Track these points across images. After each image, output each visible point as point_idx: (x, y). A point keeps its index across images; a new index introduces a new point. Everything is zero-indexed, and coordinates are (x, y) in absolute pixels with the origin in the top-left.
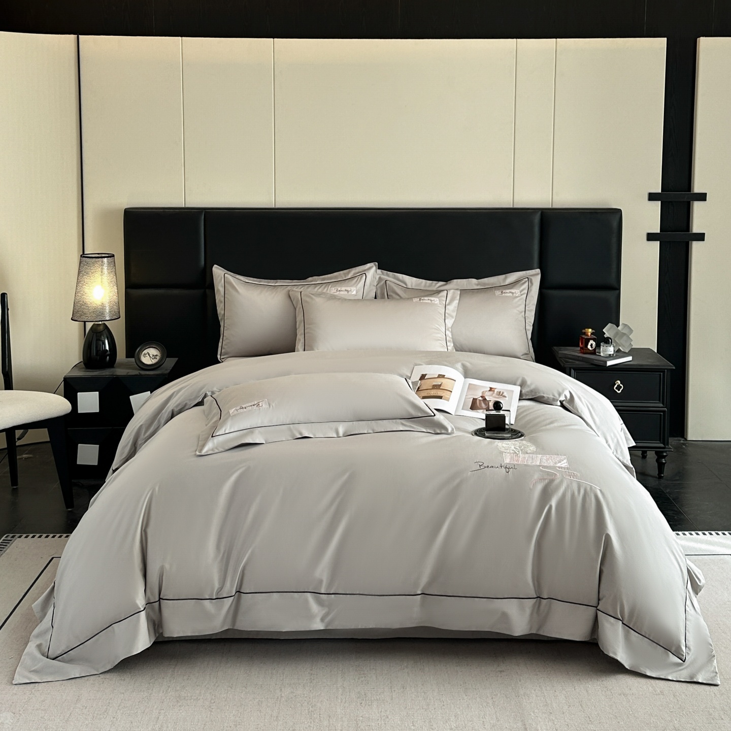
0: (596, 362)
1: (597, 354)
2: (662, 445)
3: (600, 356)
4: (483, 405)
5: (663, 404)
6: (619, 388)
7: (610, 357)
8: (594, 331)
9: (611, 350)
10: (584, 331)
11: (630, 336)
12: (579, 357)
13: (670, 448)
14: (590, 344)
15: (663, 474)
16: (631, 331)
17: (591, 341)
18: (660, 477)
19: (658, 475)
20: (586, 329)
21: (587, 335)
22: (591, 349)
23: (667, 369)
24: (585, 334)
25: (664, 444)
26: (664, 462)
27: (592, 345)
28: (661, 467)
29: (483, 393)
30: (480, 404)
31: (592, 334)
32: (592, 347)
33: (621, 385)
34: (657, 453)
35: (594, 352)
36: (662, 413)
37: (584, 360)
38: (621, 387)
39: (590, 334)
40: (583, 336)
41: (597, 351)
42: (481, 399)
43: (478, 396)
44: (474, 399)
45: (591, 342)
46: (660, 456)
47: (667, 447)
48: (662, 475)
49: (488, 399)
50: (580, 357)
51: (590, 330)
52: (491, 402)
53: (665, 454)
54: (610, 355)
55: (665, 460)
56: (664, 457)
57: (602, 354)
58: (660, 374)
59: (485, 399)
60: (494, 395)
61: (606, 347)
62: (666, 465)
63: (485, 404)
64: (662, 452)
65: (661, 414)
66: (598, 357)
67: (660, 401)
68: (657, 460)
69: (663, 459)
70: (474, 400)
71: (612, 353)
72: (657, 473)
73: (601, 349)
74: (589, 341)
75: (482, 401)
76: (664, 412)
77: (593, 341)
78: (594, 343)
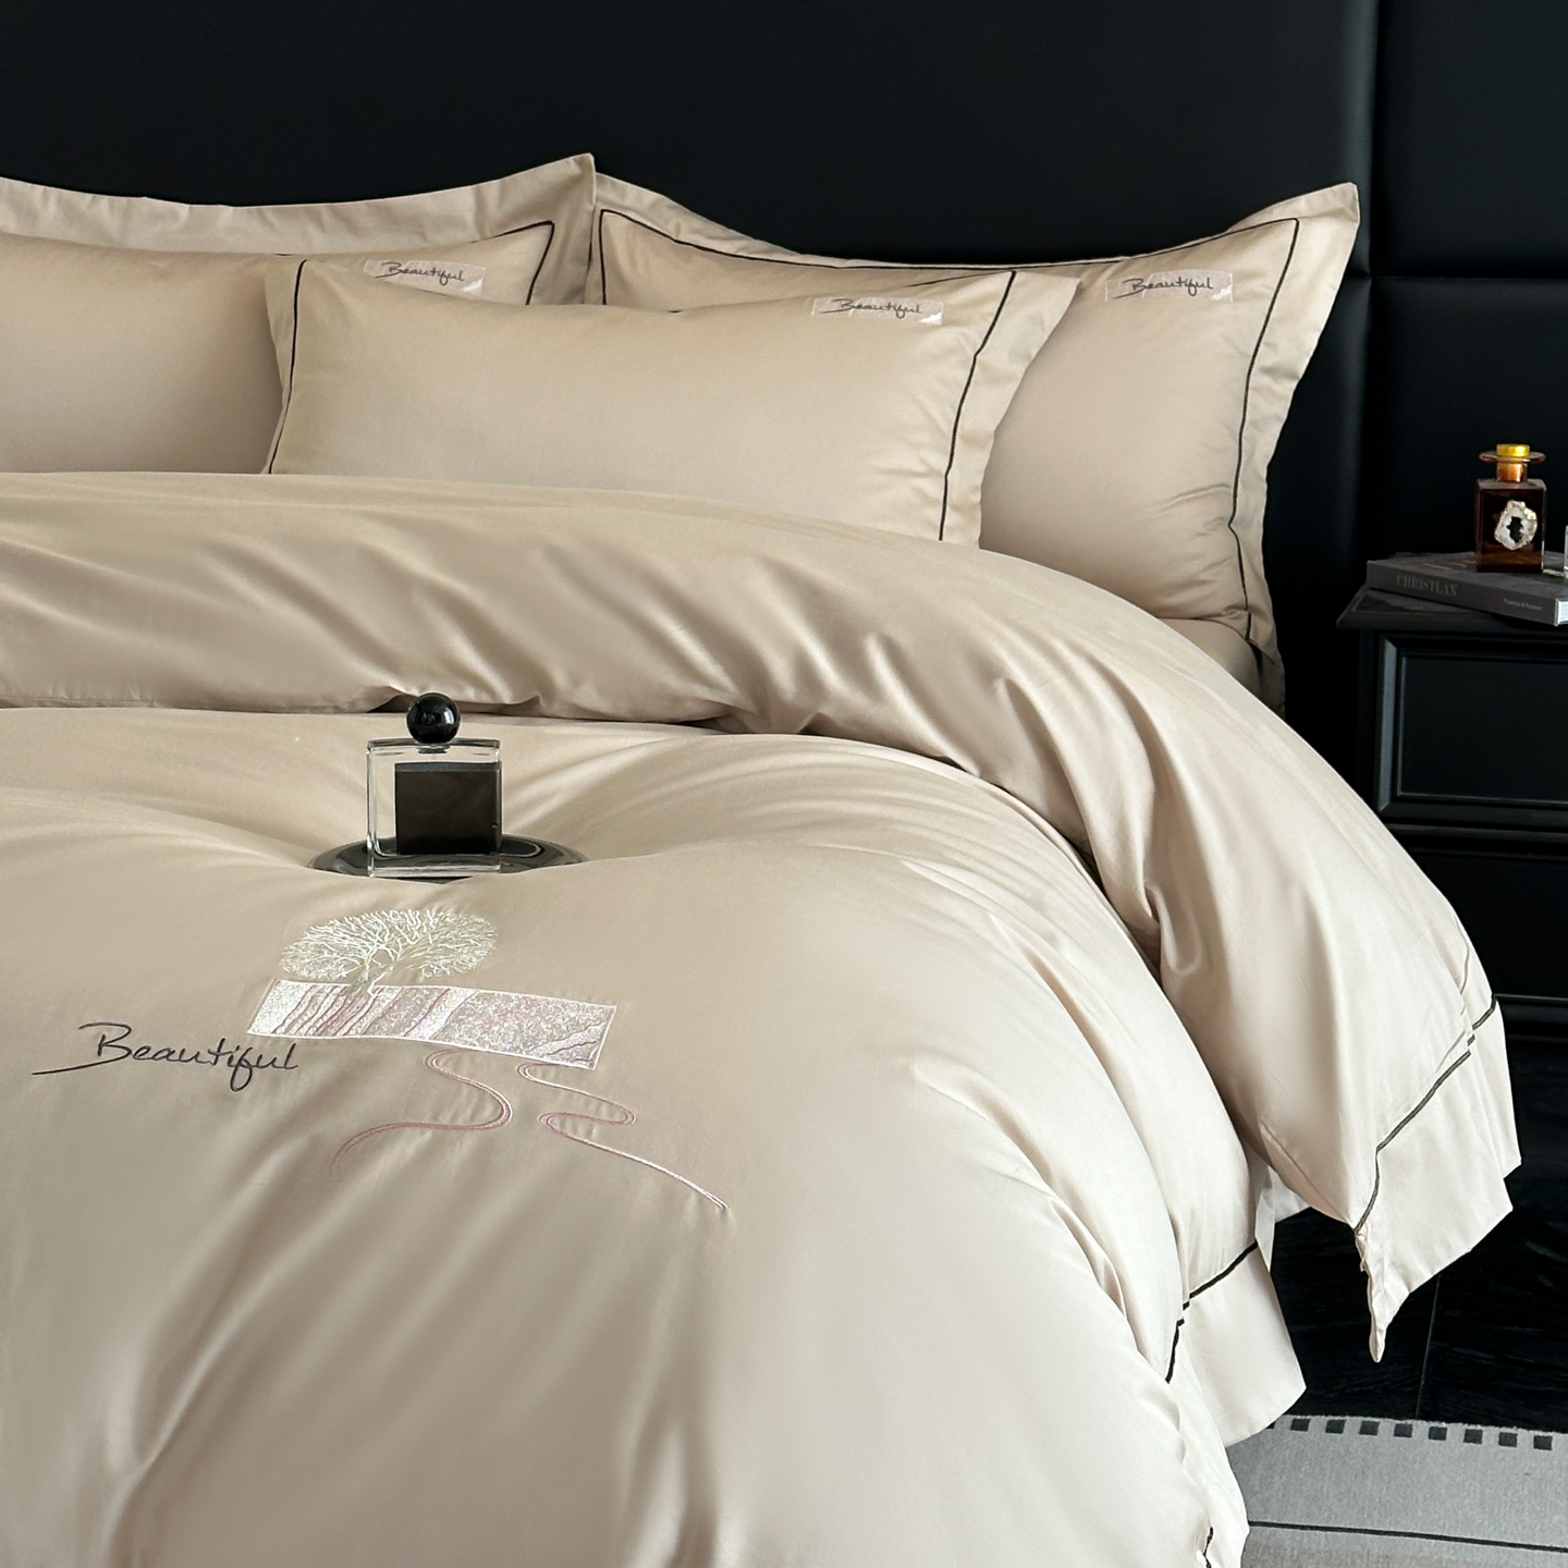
8: (1540, 454)
10: (1486, 456)
14: (1505, 520)
17: (1510, 504)
20: (1501, 448)
21: (1505, 480)
22: (1510, 544)
24: (1491, 470)
31: (1531, 470)
32: (1516, 535)
35: (1527, 564)
39: (1518, 469)
40: (1484, 484)
45: (1517, 509)
51: (1520, 451)
66: (1540, 583)
74: (1503, 507)
77: (1523, 504)
78: (1531, 515)
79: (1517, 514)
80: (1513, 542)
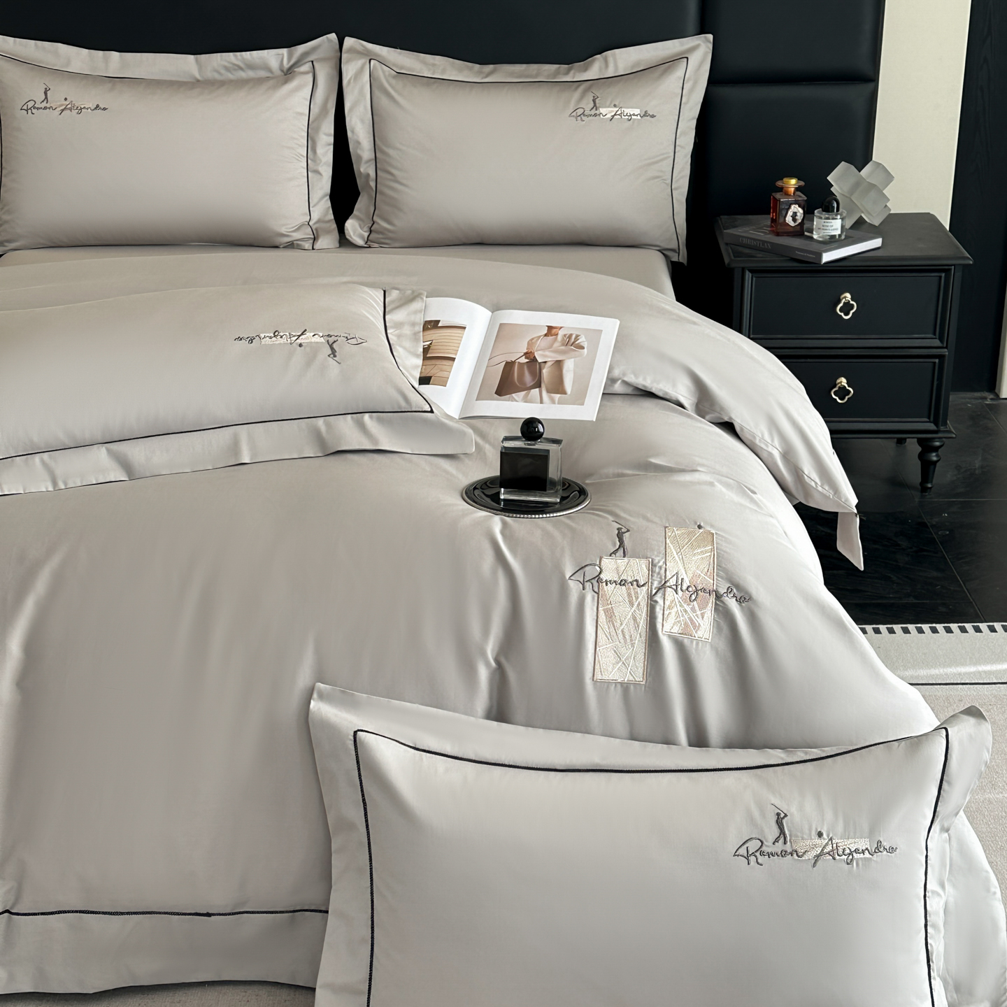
0: (799, 255)
1: (806, 233)
2: (932, 427)
3: (812, 238)
4: (528, 378)
5: (941, 340)
6: (847, 308)
7: (833, 242)
8: (802, 183)
9: (834, 226)
10: (779, 183)
11: (884, 192)
12: (764, 242)
13: (950, 432)
14: (790, 213)
15: (931, 482)
16: (889, 177)
17: (793, 206)
18: (924, 489)
19: (921, 484)
20: (785, 180)
21: (787, 194)
22: (792, 224)
23: (954, 265)
24: (781, 189)
25: (936, 425)
26: (935, 459)
27: (795, 214)
28: (927, 468)
29: (531, 343)
30: (521, 375)
31: (797, 189)
32: (794, 220)
33: (852, 302)
34: (920, 441)
35: (801, 231)
36: (937, 361)
37: (776, 250)
38: (853, 305)
39: (793, 189)
40: (778, 196)
41: (805, 226)
42: (524, 360)
43: (517, 353)
44: (507, 363)
45: (795, 208)
46: (927, 446)
47: (942, 428)
48: (929, 485)
49: (540, 360)
50: (767, 242)
51: (793, 181)
52: (549, 364)
53: (937, 444)
54: (833, 237)
55: (937, 456)
56: (936, 449)
57: (815, 237)
58: (940, 277)
59: (534, 360)
60: (556, 345)
61: (828, 218)
62: (938, 464)
63: (533, 373)
64: (932, 439)
65: (935, 363)
66: (807, 242)
67: (935, 334)
68: (921, 456)
69: (934, 454)
70: (509, 366)
71: (839, 232)
72: (920, 481)
73: (815, 223)
74: (790, 207)
75: (525, 367)
76: (941, 357)
77: (797, 206)
78: (801, 211)
79: (795, 210)
80: (793, 223)
